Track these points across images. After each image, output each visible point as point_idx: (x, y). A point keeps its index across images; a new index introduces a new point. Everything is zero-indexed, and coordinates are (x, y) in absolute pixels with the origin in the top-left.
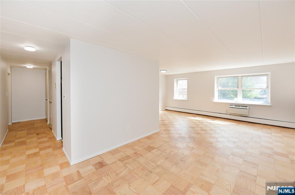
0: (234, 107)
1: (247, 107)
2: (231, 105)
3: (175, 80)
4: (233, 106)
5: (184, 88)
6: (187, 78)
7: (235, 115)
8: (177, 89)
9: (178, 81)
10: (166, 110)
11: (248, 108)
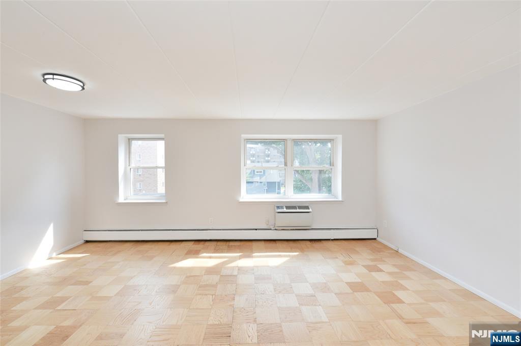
0: (285, 210)
1: (307, 208)
2: (278, 207)
3: (122, 138)
4: (282, 208)
5: (155, 166)
6: (162, 136)
7: (287, 228)
8: (129, 168)
9: (134, 142)
10: (87, 242)
11: (310, 210)
